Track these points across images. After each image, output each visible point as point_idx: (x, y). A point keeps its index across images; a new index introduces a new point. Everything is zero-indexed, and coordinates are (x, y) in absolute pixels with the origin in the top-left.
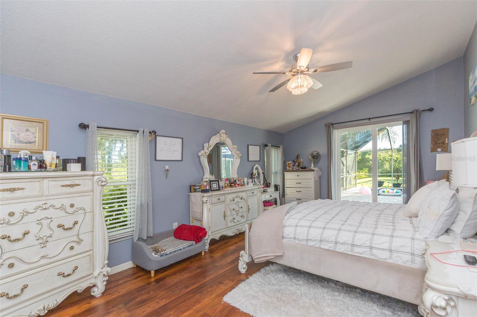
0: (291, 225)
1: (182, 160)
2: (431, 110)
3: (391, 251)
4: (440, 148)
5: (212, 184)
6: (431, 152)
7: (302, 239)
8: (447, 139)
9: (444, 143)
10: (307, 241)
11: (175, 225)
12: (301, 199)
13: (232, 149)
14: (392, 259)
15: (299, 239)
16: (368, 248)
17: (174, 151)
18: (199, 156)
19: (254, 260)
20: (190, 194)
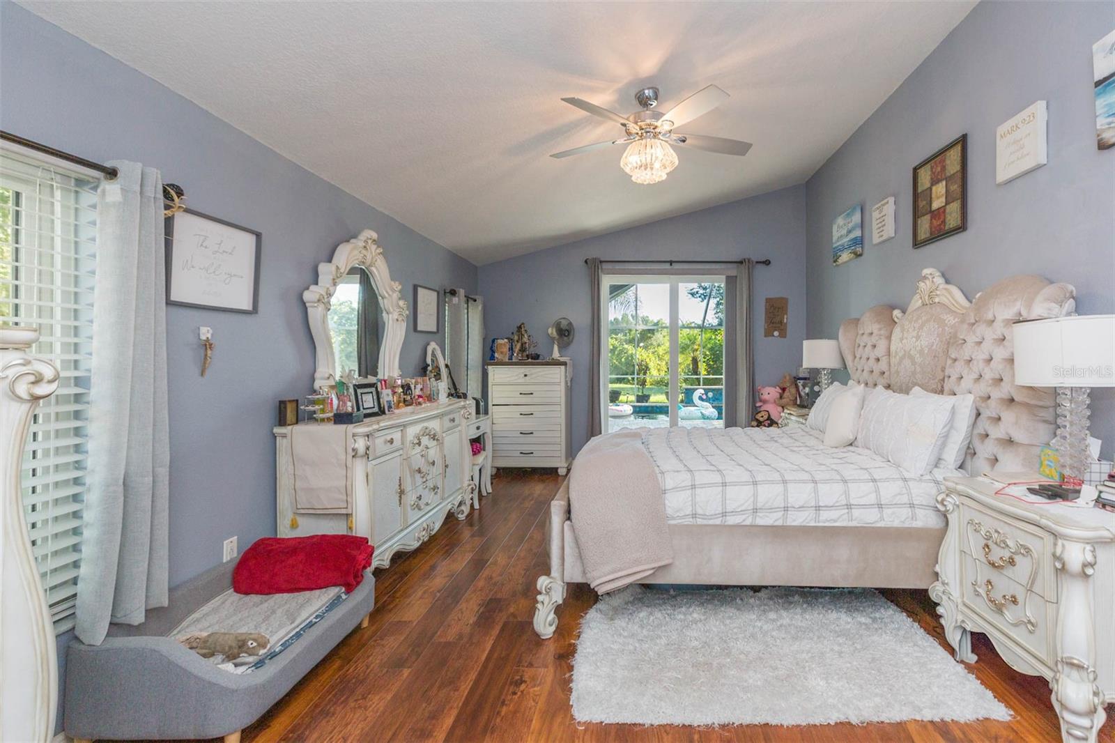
0: (680, 486)
1: (255, 310)
2: (767, 263)
3: (880, 506)
4: (776, 330)
5: (360, 397)
6: (765, 336)
7: (713, 512)
8: (785, 317)
9: (781, 322)
10: (723, 516)
11: (230, 551)
12: (532, 433)
13: (387, 292)
14: (884, 520)
15: (706, 515)
16: (844, 509)
17: (231, 276)
18: (304, 304)
19: (596, 589)
20: (277, 430)
